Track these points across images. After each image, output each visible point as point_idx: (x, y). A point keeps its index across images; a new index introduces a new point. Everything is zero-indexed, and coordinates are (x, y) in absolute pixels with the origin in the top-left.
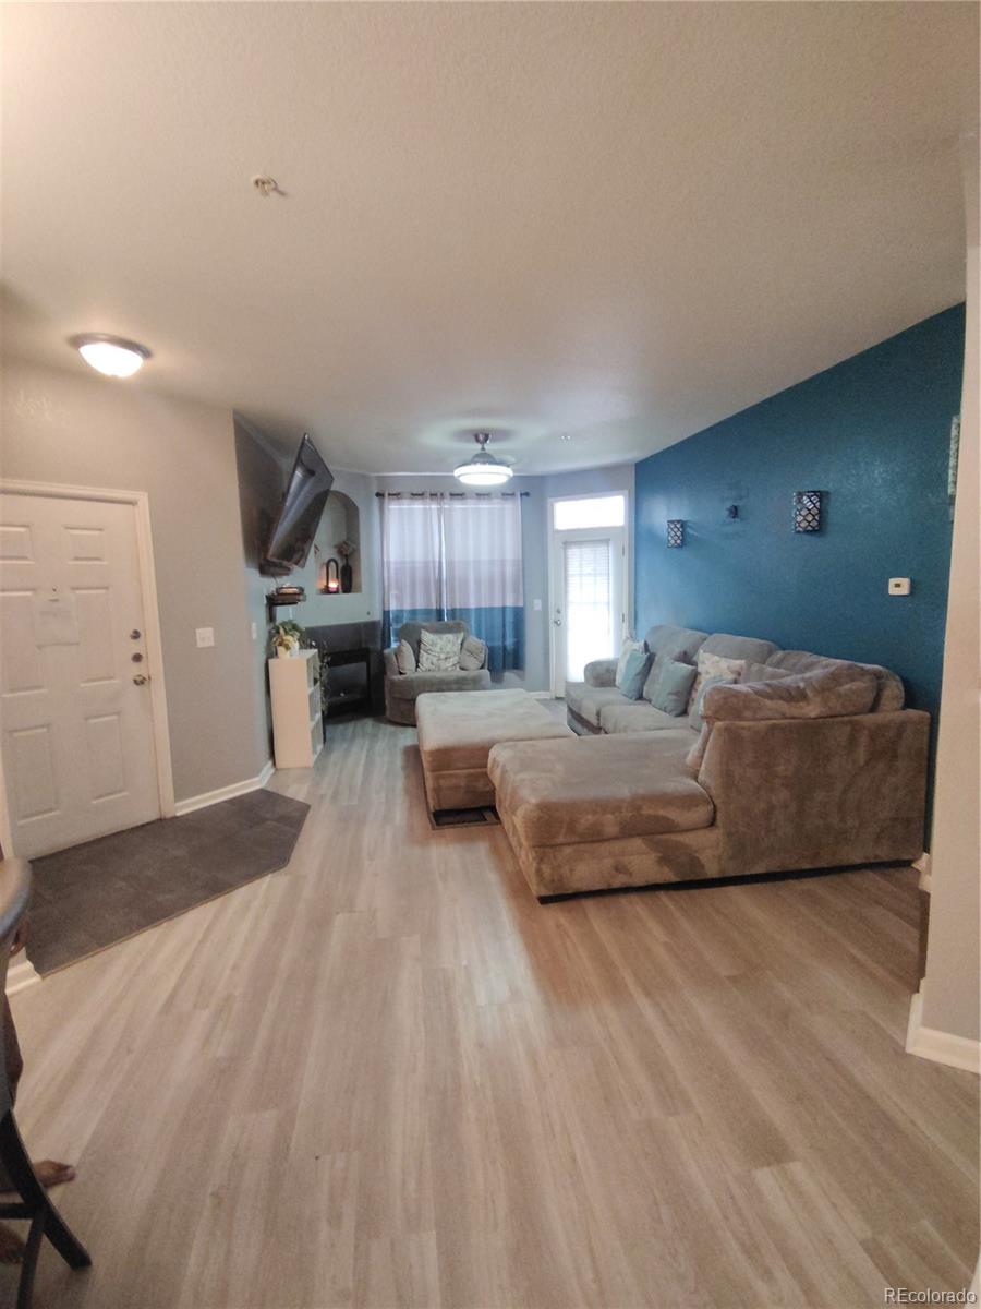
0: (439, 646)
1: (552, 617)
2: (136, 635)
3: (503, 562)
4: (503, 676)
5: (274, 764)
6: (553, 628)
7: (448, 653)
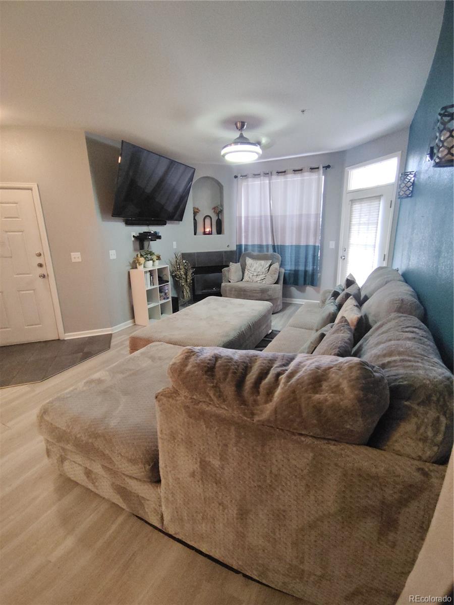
0: (254, 268)
1: (341, 254)
3: (308, 216)
4: (305, 289)
6: (340, 261)
7: (258, 272)
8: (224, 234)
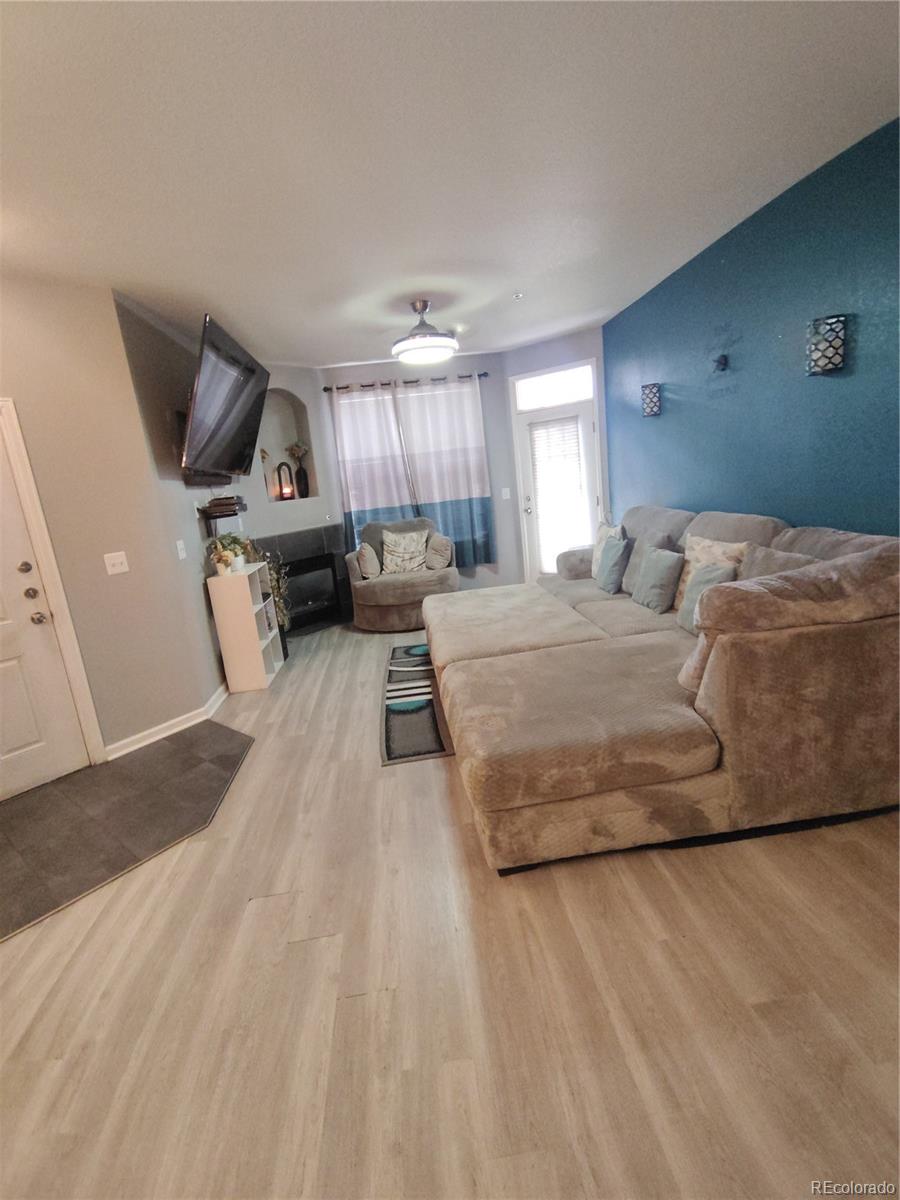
0: (403, 546)
1: (522, 506)
2: (26, 568)
3: (465, 451)
4: (475, 572)
5: (227, 688)
6: (523, 516)
7: (413, 552)
8: (316, 494)
